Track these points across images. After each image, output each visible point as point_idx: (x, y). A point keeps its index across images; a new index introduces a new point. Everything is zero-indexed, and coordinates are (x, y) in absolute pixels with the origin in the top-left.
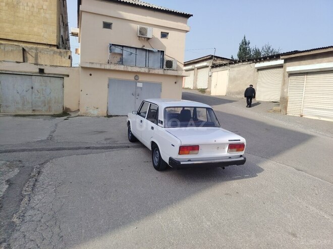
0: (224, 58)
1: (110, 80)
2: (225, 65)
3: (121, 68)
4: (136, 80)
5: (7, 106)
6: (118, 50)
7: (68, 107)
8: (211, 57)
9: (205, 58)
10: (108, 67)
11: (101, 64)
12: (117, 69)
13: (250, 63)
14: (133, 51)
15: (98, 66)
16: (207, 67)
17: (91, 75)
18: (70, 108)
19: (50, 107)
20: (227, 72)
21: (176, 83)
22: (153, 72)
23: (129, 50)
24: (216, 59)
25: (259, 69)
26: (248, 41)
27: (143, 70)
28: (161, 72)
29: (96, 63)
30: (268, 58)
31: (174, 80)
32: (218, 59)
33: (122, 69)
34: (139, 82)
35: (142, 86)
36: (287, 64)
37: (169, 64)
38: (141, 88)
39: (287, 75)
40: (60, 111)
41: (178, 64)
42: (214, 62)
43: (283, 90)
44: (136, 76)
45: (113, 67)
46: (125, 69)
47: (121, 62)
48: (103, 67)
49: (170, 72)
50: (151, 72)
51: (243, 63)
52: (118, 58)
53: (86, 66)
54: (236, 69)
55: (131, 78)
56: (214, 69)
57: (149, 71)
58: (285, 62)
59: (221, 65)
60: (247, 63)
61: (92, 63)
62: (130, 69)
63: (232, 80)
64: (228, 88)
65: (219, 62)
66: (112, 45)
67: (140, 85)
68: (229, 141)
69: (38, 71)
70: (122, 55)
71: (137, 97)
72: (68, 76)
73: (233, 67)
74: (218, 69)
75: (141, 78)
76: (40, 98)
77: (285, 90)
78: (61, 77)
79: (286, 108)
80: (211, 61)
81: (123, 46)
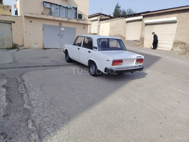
0: (106, 15)
1: (44, 25)
2: (108, 19)
3: (51, 17)
4: (60, 26)
6: (48, 6)
7: (16, 43)
8: (99, 14)
9: (96, 15)
10: (42, 16)
11: (38, 15)
12: (48, 18)
13: (123, 18)
14: (58, 7)
15: (36, 16)
16: (97, 20)
17: (31, 22)
18: (17, 44)
19: (3, 43)
20: (109, 23)
21: (84, 28)
22: (71, 21)
23: (55, 6)
24: (102, 15)
25: (128, 22)
26: (119, 6)
27: (65, 19)
28: (75, 21)
29: (35, 14)
30: (133, 15)
31: (83, 26)
32: (104, 16)
33: (52, 19)
34: (62, 27)
35: (64, 30)
36: (144, 19)
37: (80, 16)
38: (63, 31)
39: (144, 25)
40: (11, 46)
41: (85, 16)
42: (101, 18)
43: (142, 33)
44: (60, 23)
45: (45, 17)
46: (53, 19)
47: (51, 13)
48: (39, 17)
49: (81, 22)
50: (69, 21)
51: (119, 18)
52: (48, 11)
53: (28, 15)
54: (114, 22)
55: (57, 24)
56: (101, 22)
57: (68, 20)
58: (143, 18)
59: (105, 19)
60: (120, 18)
61: (32, 14)
62: (56, 18)
63: (112, 28)
64: (110, 33)
65: (104, 17)
66: (45, 2)
67: (62, 29)
68: (137, 57)
70: (51, 9)
71: (61, 37)
72: (14, 22)
73: (112, 21)
74: (104, 21)
75: (64, 25)
77: (143, 34)
78: (10, 23)
79: (143, 44)
80: (100, 16)
81: (51, 3)
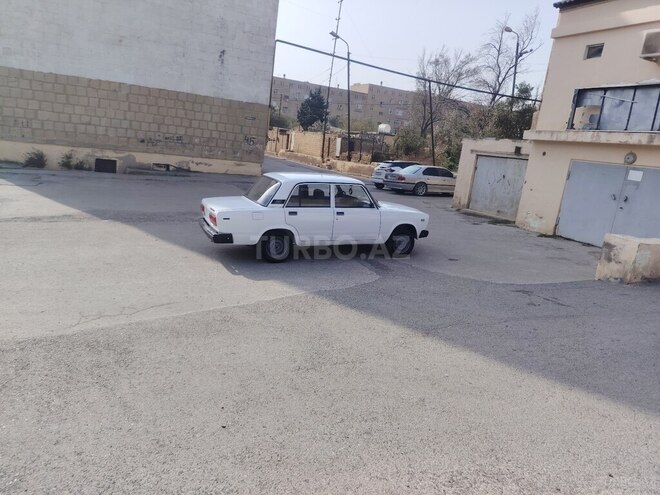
1: (574, 164)
3: (588, 136)
4: (629, 163)
5: (476, 201)
10: (563, 137)
11: (552, 133)
15: (548, 137)
17: (544, 154)
23: (617, 94)
27: (634, 139)
29: (545, 131)
34: (634, 169)
35: (641, 180)
38: (637, 184)
45: (571, 136)
47: (596, 124)
50: (655, 143)
53: (530, 138)
55: (618, 158)
57: (651, 139)
61: (540, 132)
66: (582, 90)
67: (635, 176)
69: (513, 150)
70: (600, 108)
71: (623, 204)
75: (643, 160)
76: (508, 193)
81: (605, 90)
